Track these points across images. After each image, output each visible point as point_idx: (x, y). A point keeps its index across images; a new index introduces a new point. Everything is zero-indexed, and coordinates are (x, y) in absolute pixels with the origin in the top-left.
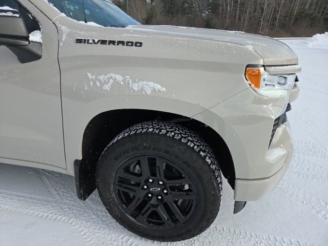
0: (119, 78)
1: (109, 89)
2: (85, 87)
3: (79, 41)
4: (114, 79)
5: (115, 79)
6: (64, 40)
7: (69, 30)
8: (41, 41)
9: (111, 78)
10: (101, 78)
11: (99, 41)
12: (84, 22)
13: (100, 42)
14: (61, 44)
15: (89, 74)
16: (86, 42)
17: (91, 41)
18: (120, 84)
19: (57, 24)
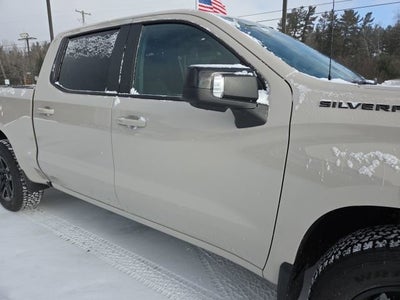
0: (391, 159)
1: (370, 174)
2: (326, 167)
3: (325, 104)
4: (381, 159)
5: (385, 160)
6: (301, 102)
7: (309, 90)
8: (267, 103)
9: (377, 158)
10: (357, 156)
11: (359, 104)
12: (327, 79)
13: (360, 107)
14: (296, 107)
15: (336, 149)
16: (337, 105)
17: (344, 105)
18: (394, 168)
19: (292, 82)
